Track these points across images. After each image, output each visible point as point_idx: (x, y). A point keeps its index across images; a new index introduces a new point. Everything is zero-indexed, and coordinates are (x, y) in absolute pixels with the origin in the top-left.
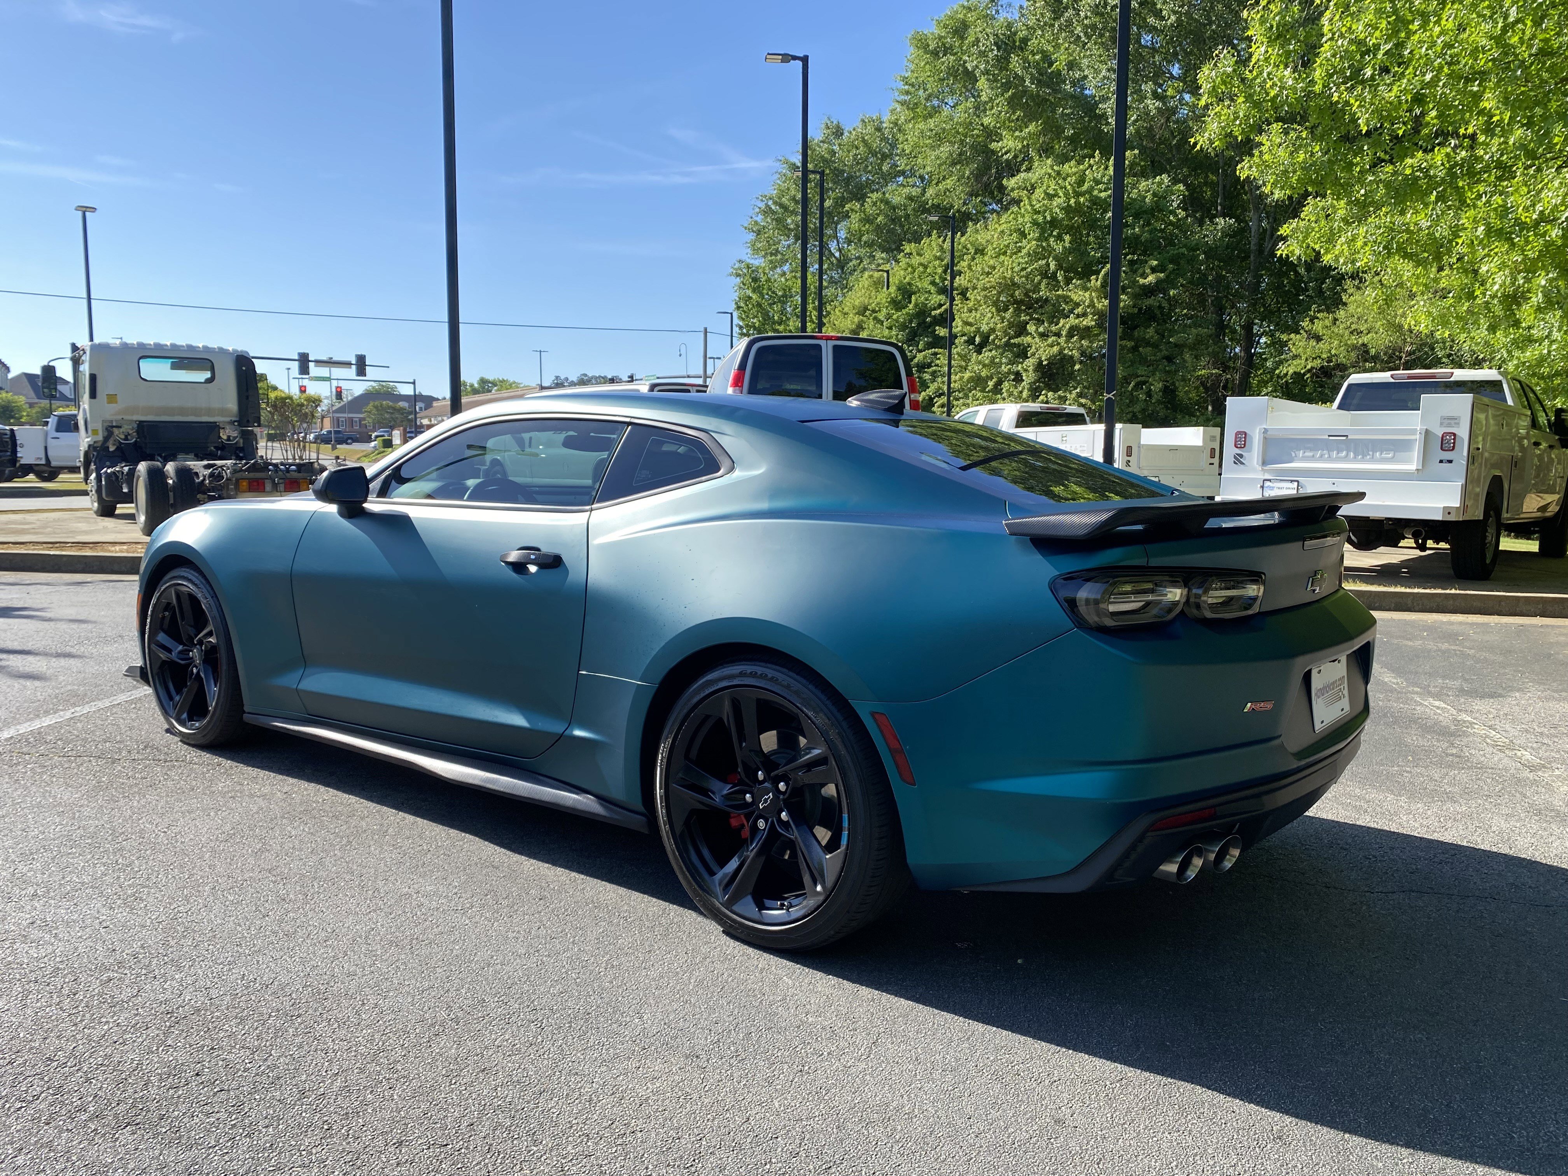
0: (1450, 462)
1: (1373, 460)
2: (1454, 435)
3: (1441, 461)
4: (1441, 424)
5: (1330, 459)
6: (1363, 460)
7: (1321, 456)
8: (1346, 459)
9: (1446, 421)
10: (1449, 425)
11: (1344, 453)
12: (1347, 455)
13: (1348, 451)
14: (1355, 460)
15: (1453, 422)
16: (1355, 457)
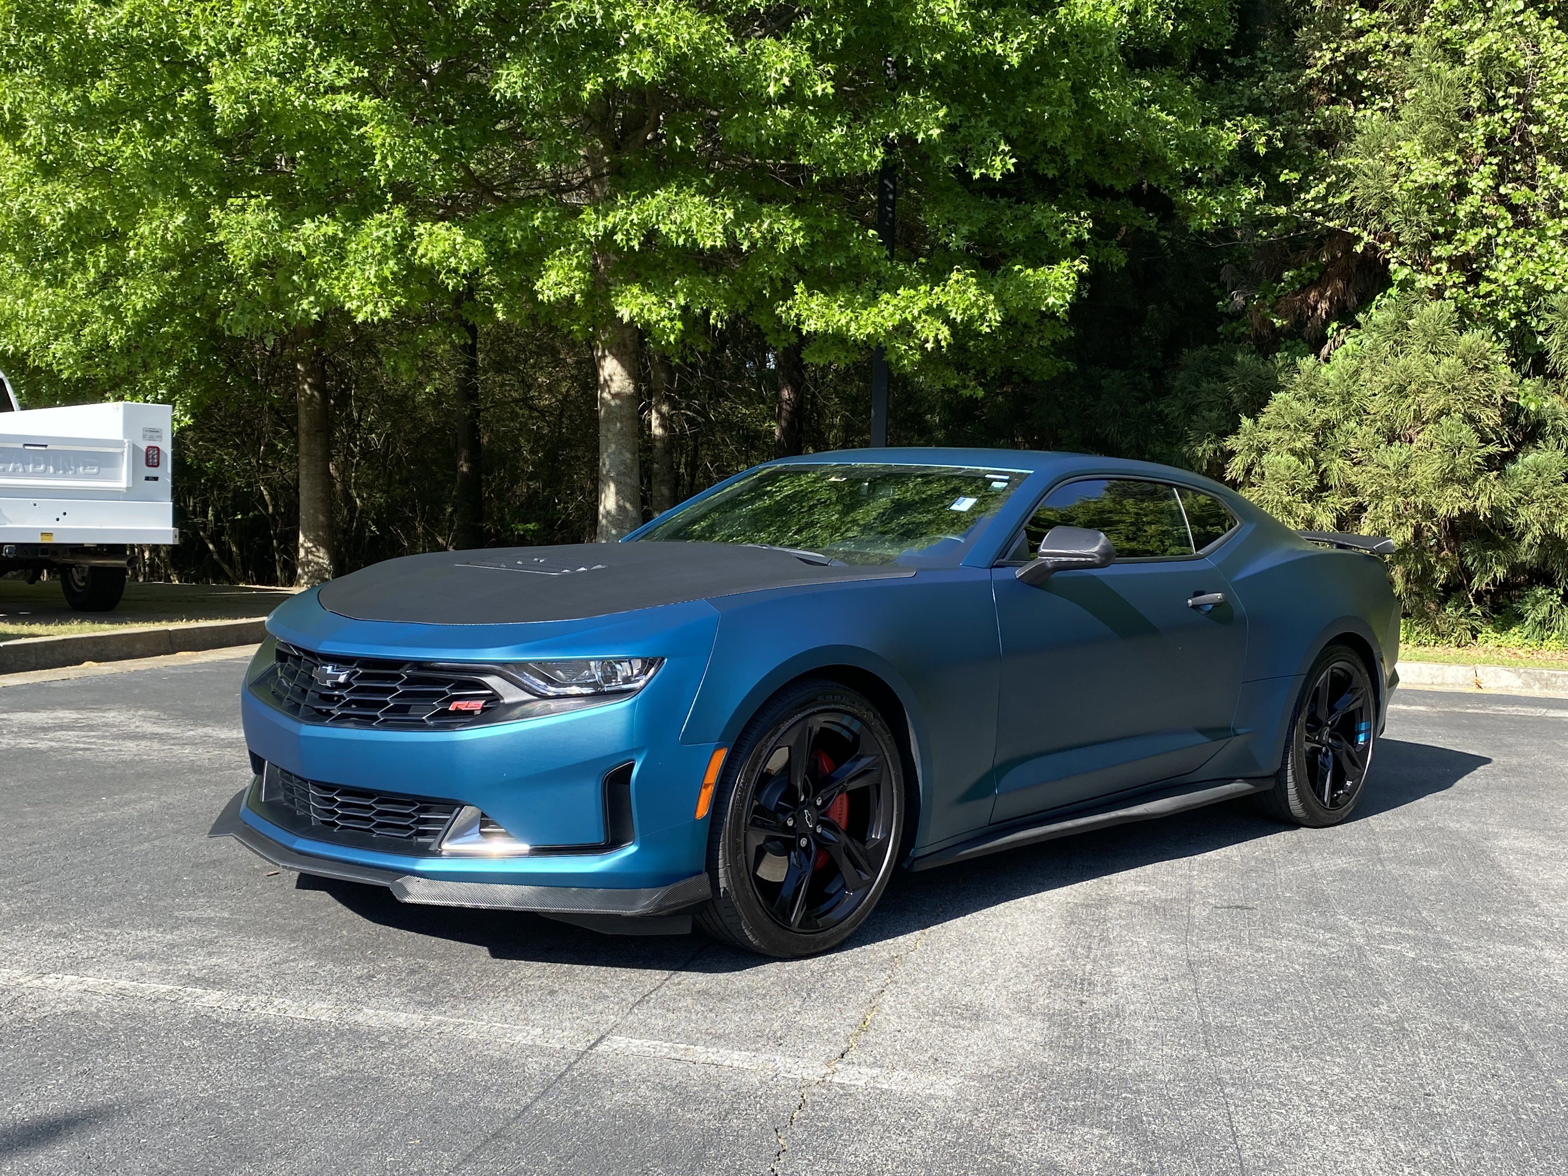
0: (156, 479)
1: (76, 476)
2: (158, 449)
3: (147, 479)
4: (144, 436)
5: (25, 474)
6: (64, 476)
7: (14, 470)
8: (44, 474)
9: (149, 434)
10: (151, 438)
11: (42, 467)
12: (46, 470)
13: (47, 465)
14: (55, 475)
15: (155, 434)
16: (55, 472)
